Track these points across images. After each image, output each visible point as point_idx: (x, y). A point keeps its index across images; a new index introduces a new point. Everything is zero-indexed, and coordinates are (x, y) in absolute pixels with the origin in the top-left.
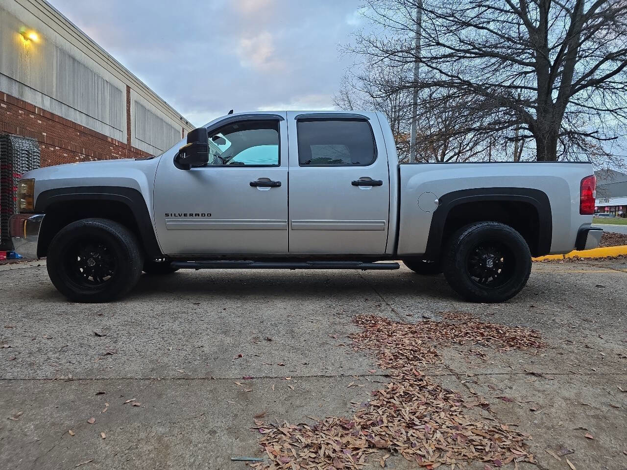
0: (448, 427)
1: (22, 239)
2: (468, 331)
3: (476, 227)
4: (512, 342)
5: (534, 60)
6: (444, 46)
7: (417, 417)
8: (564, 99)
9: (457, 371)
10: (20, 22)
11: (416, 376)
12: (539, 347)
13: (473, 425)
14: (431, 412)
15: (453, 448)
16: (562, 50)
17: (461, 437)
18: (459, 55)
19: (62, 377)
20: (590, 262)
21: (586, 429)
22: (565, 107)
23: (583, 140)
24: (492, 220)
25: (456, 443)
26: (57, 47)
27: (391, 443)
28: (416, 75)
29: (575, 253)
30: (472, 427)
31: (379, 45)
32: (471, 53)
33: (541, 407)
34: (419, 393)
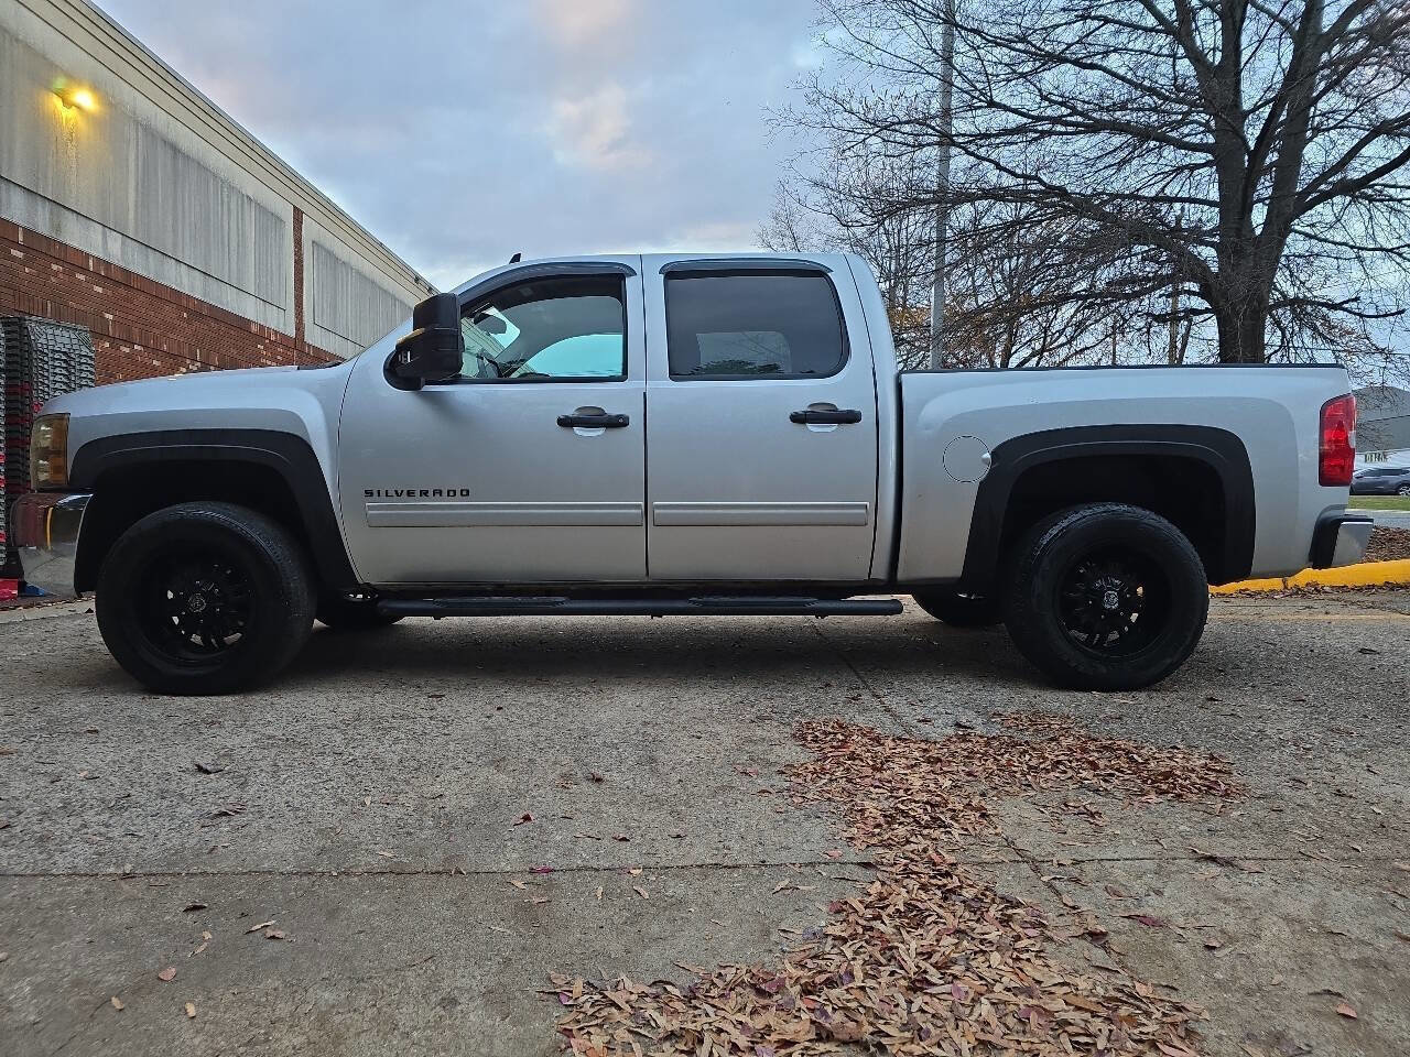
0: (1008, 990)
1: (42, 552)
2: (1060, 758)
3: (1079, 516)
4: (1166, 783)
5: (1211, 139)
6: (1006, 108)
7: (935, 965)
8: (1280, 225)
9: (1034, 852)
10: (53, 67)
11: (934, 864)
12: (1226, 794)
13: (1068, 984)
14: (969, 952)
15: (1019, 1042)
16: (1273, 115)
17: (1039, 1014)
18: (1040, 128)
19: (112, 870)
20: (1346, 596)
21: (1339, 995)
22: (1282, 243)
23: (1324, 317)
24: (1118, 501)
25: (1027, 1028)
26: (137, 123)
27: (871, 1029)
28: (943, 175)
29: (1308, 575)
30: (1066, 989)
31: (856, 106)
32: (1067, 124)
33: (1232, 940)
34: (940, 906)
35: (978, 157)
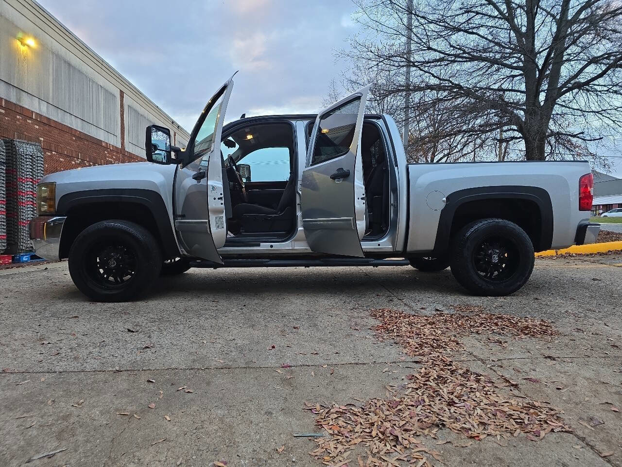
0: (486, 405)
1: (43, 241)
2: (483, 322)
3: (482, 224)
4: (525, 330)
5: (521, 64)
6: (435, 50)
7: (456, 397)
8: (551, 100)
9: (482, 357)
10: (17, 28)
11: (444, 361)
12: (552, 334)
13: (508, 402)
14: (467, 392)
15: (495, 422)
16: (549, 54)
17: (500, 412)
18: (450, 59)
19: (111, 369)
20: (582, 258)
21: (611, 404)
22: (552, 109)
23: (569, 141)
24: (498, 218)
25: (497, 417)
26: (53, 52)
27: (438, 419)
28: (408, 78)
29: (574, 248)
30: (508, 404)
31: (373, 49)
32: (462, 57)
33: (566, 386)
34: (451, 376)
35: (425, 72)
